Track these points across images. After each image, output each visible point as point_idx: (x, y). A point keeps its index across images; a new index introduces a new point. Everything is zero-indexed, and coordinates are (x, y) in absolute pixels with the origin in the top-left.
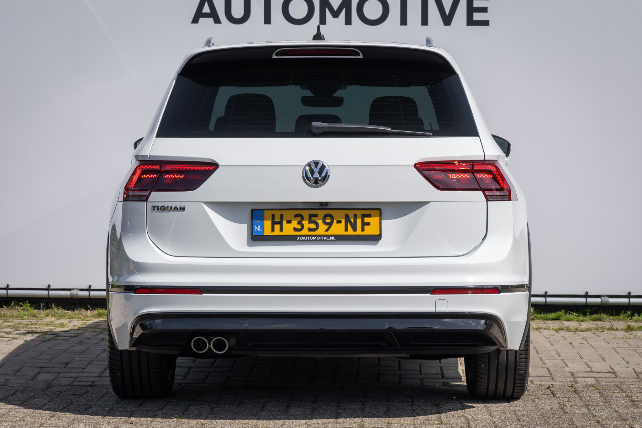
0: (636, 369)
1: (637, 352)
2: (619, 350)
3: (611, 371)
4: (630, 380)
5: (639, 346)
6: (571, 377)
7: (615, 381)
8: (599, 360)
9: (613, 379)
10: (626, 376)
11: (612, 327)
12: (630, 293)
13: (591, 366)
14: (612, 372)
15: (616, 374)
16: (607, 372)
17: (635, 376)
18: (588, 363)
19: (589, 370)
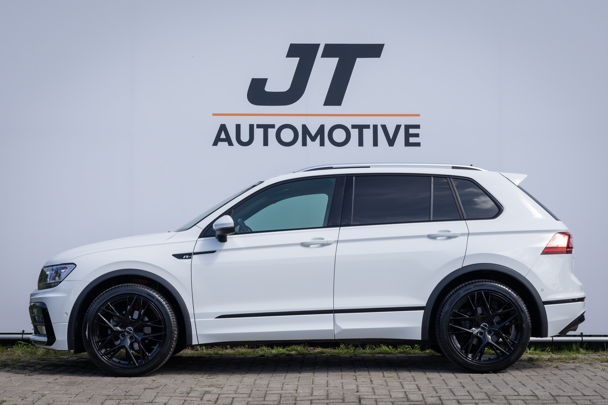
0: (551, 393)
1: (546, 378)
2: (533, 377)
5: (546, 374)
6: (505, 400)
7: (538, 402)
8: (521, 386)
9: (537, 401)
10: (546, 399)
13: (517, 390)
14: (534, 396)
15: (538, 397)
16: (530, 396)
17: (552, 398)
18: (515, 388)
19: (517, 394)
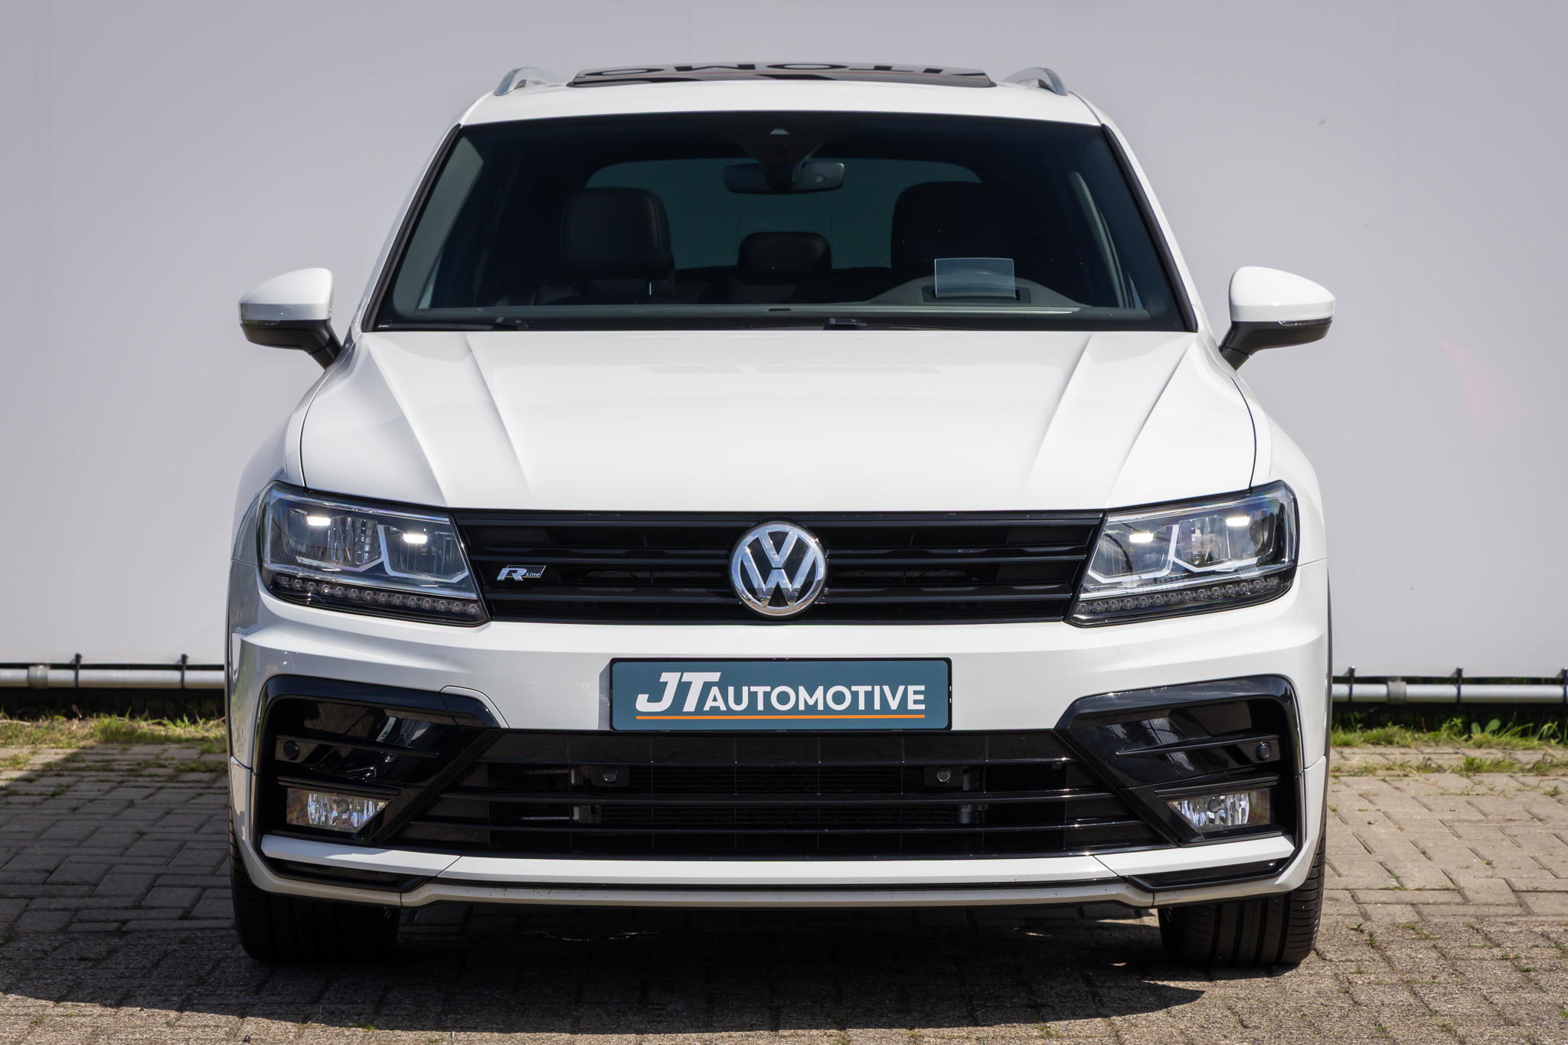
0: (1513, 880)
1: (1507, 832)
2: (1461, 829)
3: (1452, 886)
4: (1501, 910)
5: (1509, 817)
6: (1351, 904)
7: (1462, 913)
8: (1414, 857)
9: (1458, 907)
10: (1491, 900)
11: (1426, 764)
12: (1459, 671)
13: (1396, 872)
14: (1454, 890)
15: (1464, 894)
16: (1440, 890)
17: (1512, 899)
18: (1390, 865)
19: (1395, 883)
